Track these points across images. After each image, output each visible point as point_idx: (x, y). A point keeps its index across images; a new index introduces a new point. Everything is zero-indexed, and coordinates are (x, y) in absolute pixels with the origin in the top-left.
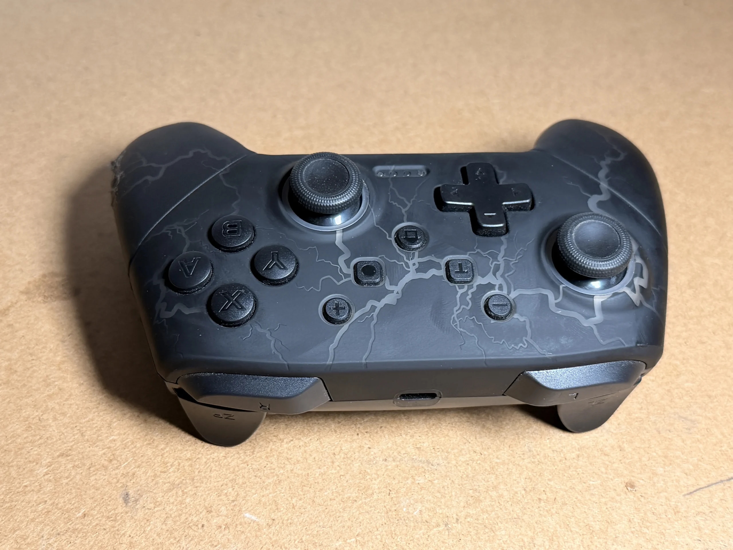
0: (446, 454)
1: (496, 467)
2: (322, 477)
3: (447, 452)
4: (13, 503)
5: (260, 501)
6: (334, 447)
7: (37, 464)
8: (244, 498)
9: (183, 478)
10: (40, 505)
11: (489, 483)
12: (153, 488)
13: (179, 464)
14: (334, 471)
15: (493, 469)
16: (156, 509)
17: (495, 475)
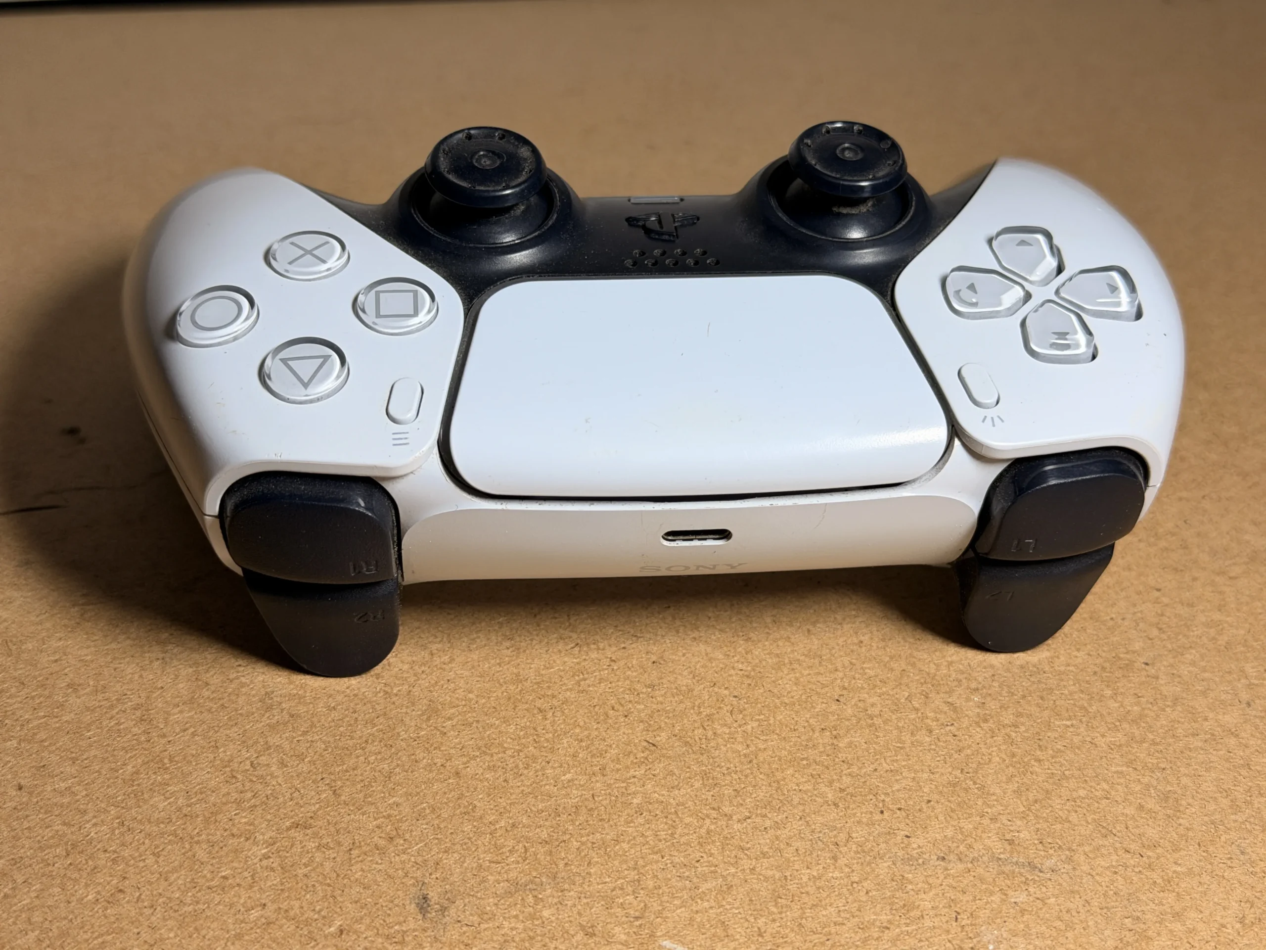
0: (1067, 852)
1: (1176, 880)
2: (814, 882)
3: (1069, 849)
4: (201, 906)
5: (692, 919)
6: (835, 832)
7: (247, 839)
8: (659, 914)
9: (534, 874)
10: (253, 911)
11: (1164, 907)
12: (475, 889)
13: (526, 851)
14: (837, 874)
15: (1169, 882)
16: (483, 926)
17: (1174, 894)
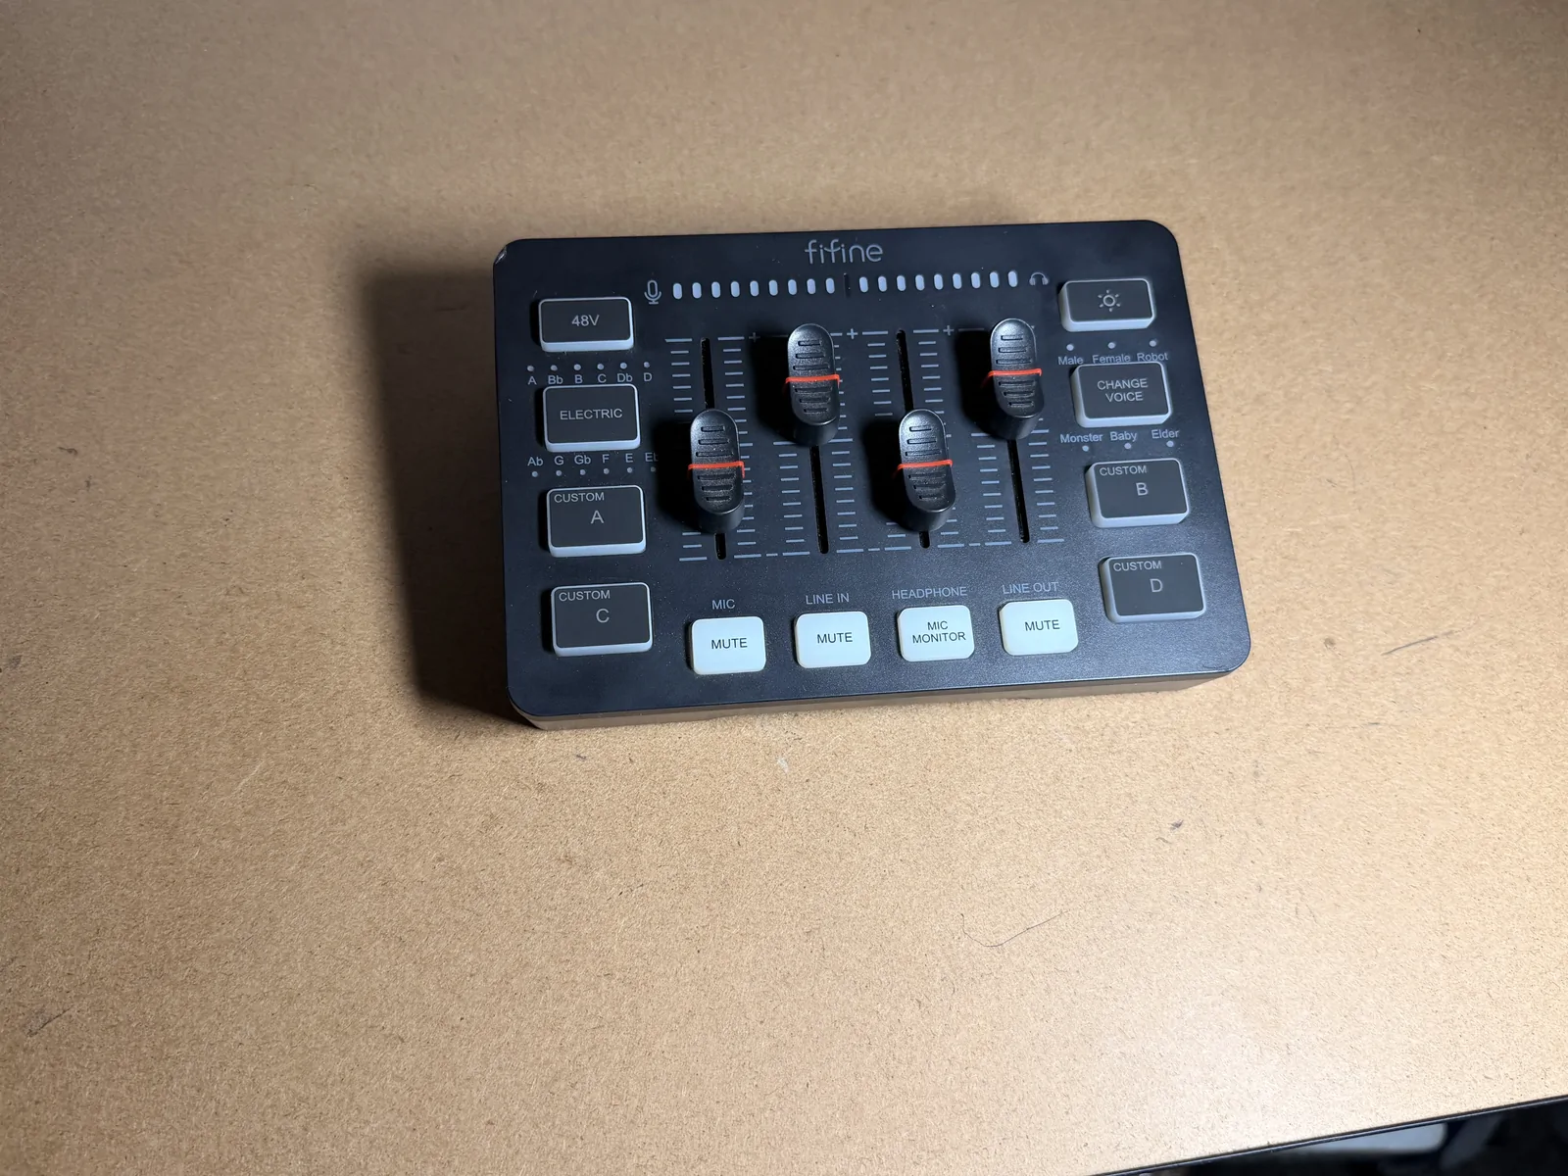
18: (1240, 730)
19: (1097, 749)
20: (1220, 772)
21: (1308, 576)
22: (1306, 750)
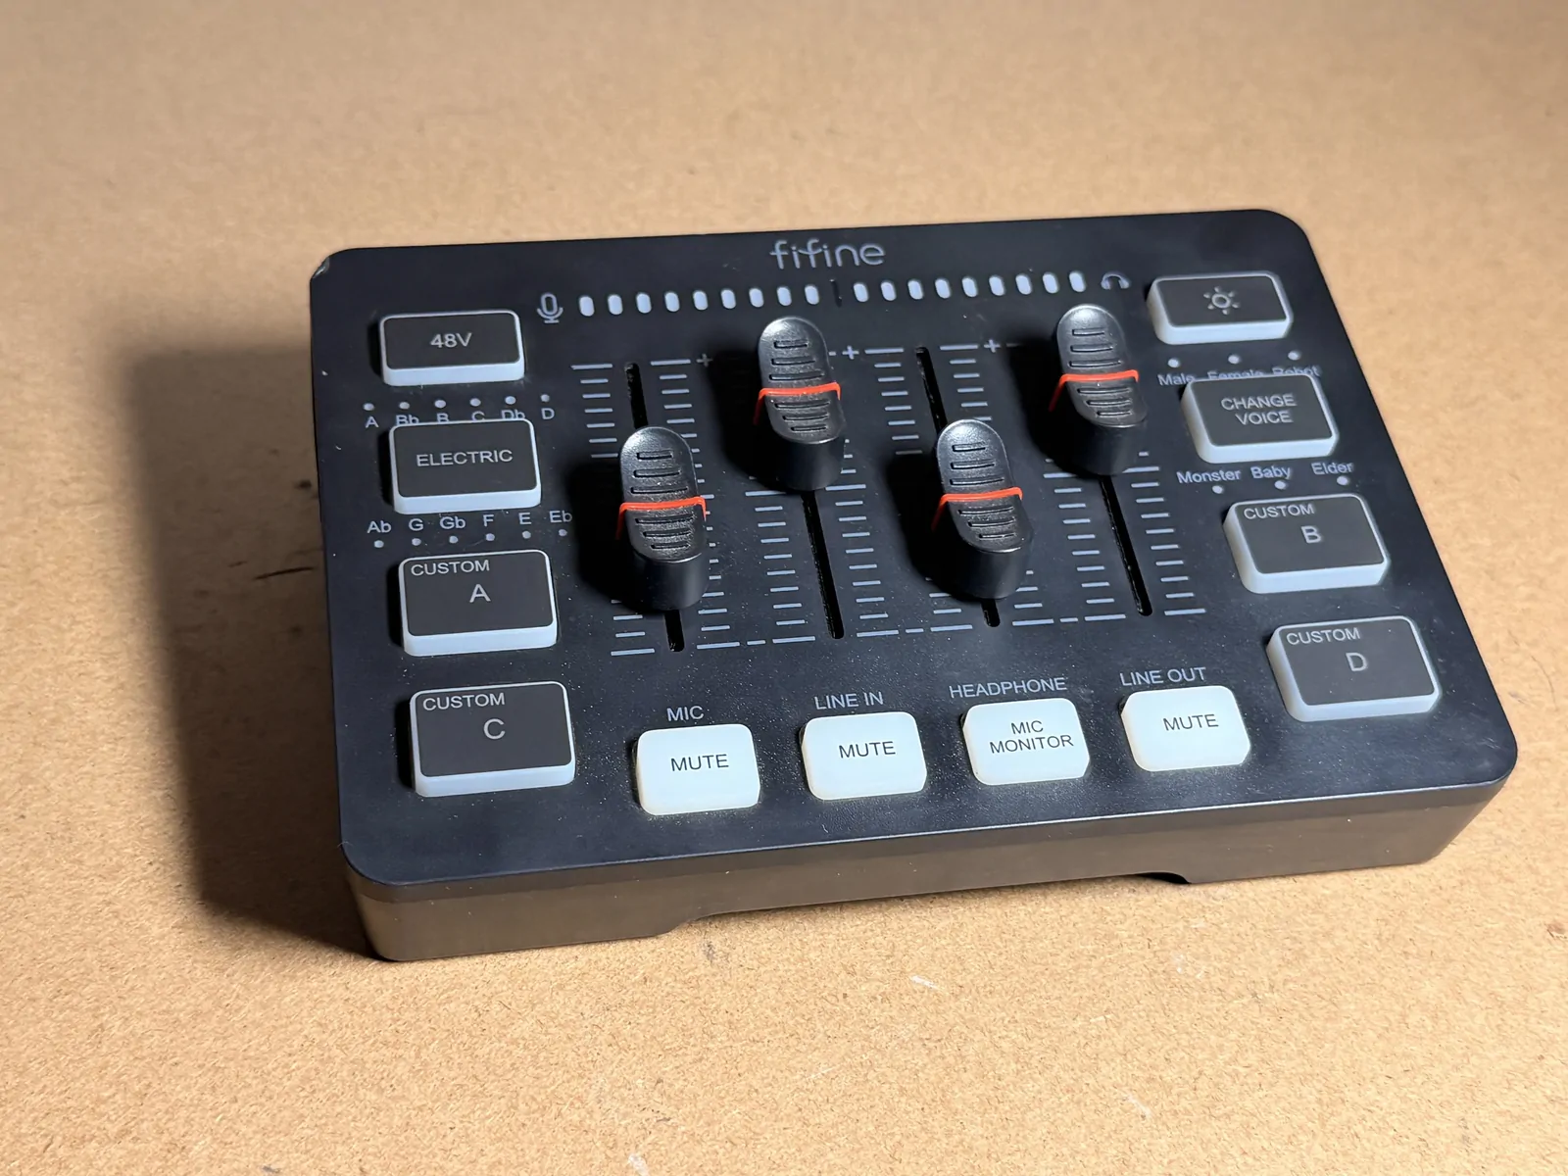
18: (1428, 1072)
19: (1187, 1112)
20: (1404, 1140)
21: (1502, 832)
22: (1547, 1097)
